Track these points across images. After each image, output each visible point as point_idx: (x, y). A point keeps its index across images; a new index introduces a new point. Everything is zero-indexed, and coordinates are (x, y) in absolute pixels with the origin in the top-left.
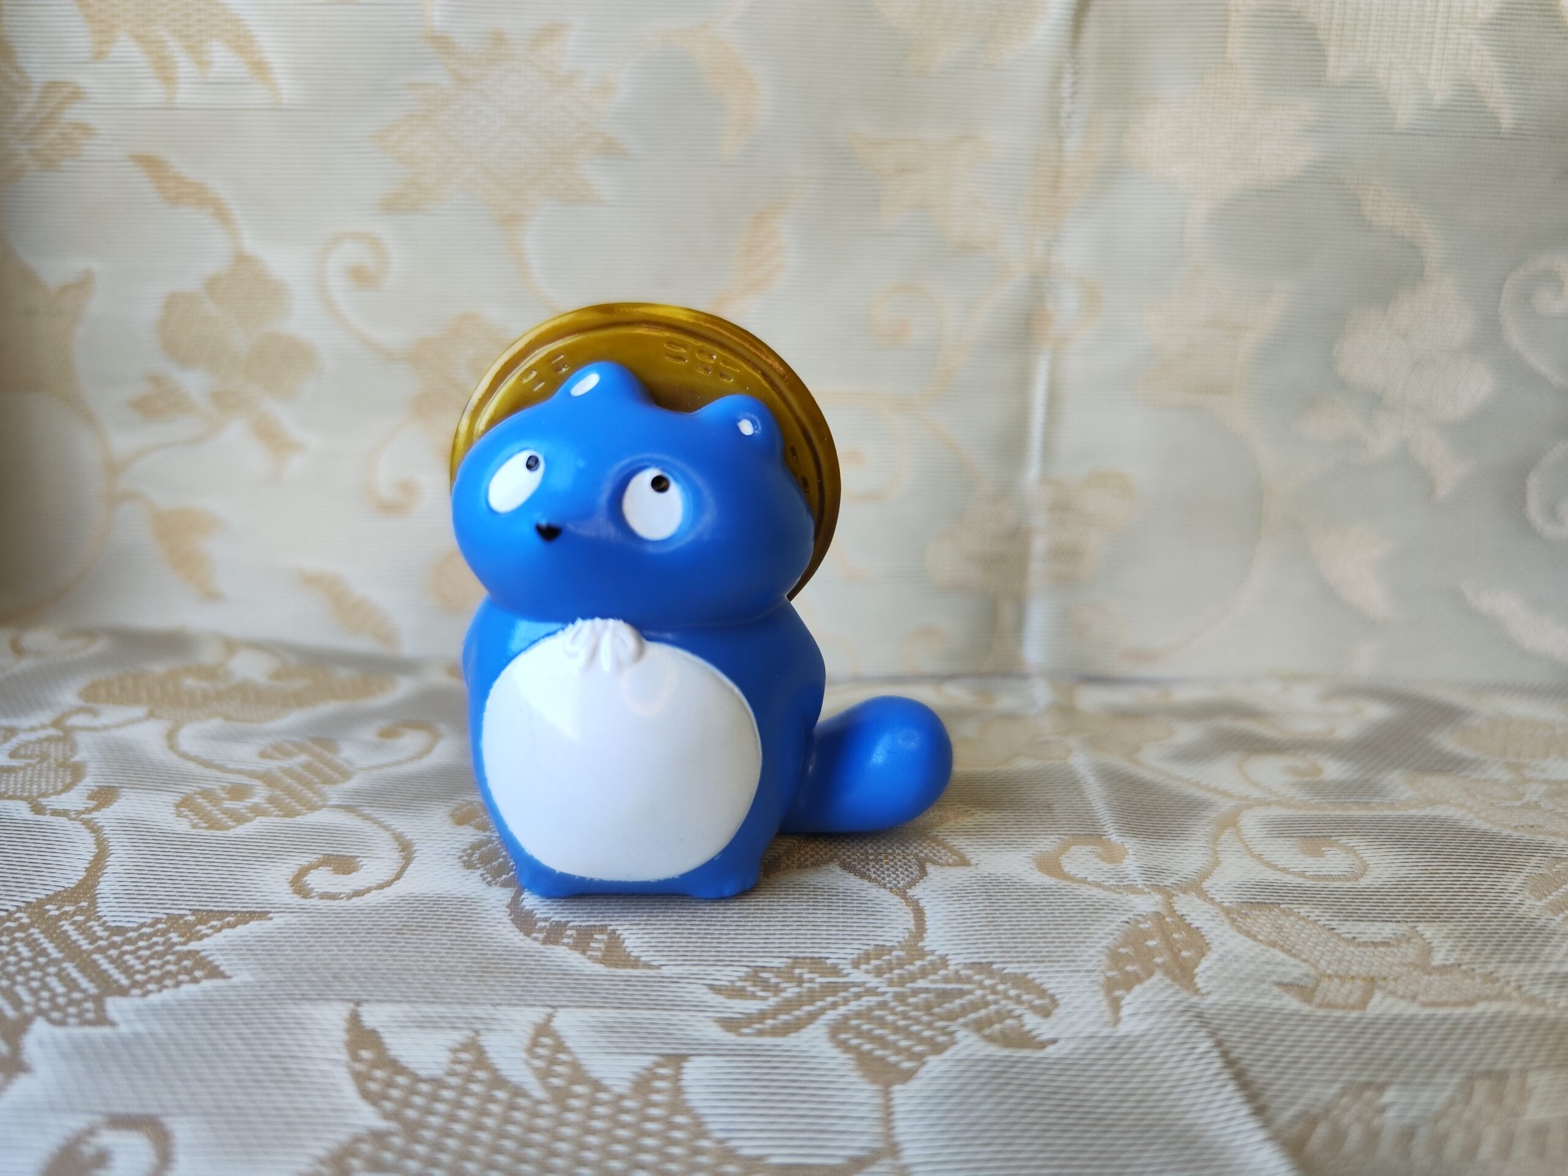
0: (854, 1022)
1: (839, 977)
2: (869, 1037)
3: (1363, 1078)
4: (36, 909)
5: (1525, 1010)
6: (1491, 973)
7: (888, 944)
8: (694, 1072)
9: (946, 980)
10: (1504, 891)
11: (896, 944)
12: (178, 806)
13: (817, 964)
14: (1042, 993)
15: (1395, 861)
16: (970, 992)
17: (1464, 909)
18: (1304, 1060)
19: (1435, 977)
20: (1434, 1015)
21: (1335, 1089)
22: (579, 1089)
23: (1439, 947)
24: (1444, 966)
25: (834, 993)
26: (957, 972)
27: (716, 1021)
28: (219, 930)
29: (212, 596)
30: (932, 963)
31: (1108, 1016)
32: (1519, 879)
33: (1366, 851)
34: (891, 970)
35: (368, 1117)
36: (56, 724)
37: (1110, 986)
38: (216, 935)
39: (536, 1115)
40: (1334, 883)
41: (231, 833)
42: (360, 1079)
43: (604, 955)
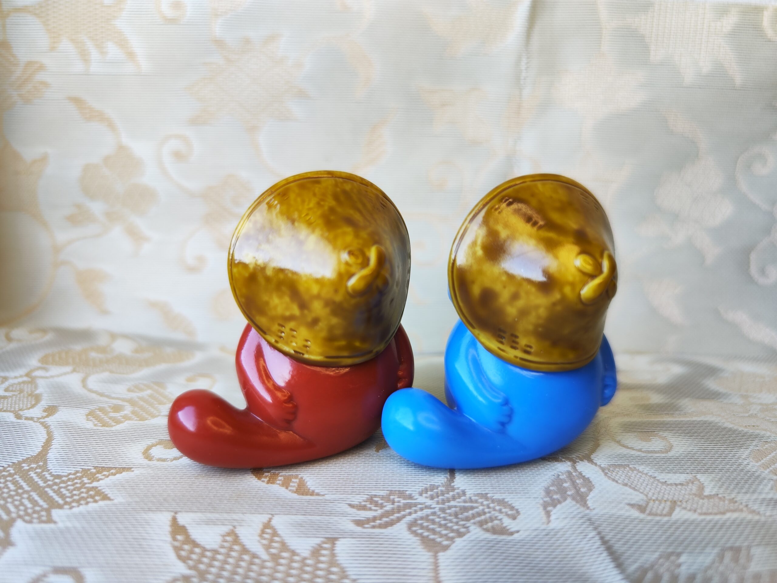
0: (419, 522)
1: (412, 500)
2: (427, 529)
3: (670, 550)
4: (18, 466)
5: (750, 517)
6: (733, 498)
7: (436, 484)
8: (342, 546)
9: (465, 502)
10: (740, 458)
11: (440, 484)
12: (87, 415)
13: (401, 494)
14: (512, 508)
15: (686, 443)
16: (477, 508)
17: (720, 467)
18: (641, 541)
19: (706, 501)
20: (705, 519)
21: (656, 555)
22: (285, 554)
23: (707, 485)
24: (710, 495)
25: (410, 508)
26: (470, 498)
27: (352, 521)
28: (108, 477)
29: (105, 312)
30: (458, 494)
31: (545, 519)
32: (747, 452)
33: (672, 439)
34: (438, 496)
35: (181, 569)
36: (27, 375)
37: (545, 506)
38: (106, 479)
39: (263, 567)
40: (655, 454)
41: (113, 428)
42: (177, 549)
43: (297, 490)
